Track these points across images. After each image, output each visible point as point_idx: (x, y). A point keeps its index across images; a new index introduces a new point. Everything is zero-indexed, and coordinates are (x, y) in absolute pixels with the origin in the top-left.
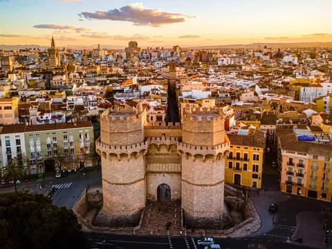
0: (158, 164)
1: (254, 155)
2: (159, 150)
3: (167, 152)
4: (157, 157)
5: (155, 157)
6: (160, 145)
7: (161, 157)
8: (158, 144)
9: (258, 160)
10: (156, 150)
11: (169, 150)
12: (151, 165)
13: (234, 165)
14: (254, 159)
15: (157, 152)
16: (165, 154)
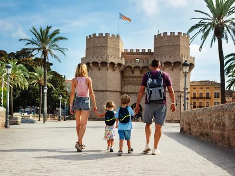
0: (132, 86)
1: (215, 93)
2: (133, 73)
3: (140, 75)
4: (131, 79)
5: (129, 79)
6: (135, 67)
7: (134, 79)
8: (133, 66)
9: (218, 97)
10: (131, 73)
11: (141, 73)
12: (126, 87)
13: (198, 104)
14: (215, 97)
15: (132, 75)
16: (138, 77)
